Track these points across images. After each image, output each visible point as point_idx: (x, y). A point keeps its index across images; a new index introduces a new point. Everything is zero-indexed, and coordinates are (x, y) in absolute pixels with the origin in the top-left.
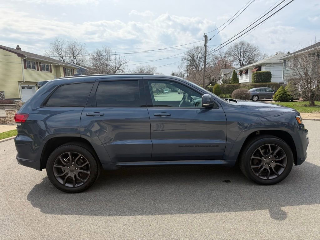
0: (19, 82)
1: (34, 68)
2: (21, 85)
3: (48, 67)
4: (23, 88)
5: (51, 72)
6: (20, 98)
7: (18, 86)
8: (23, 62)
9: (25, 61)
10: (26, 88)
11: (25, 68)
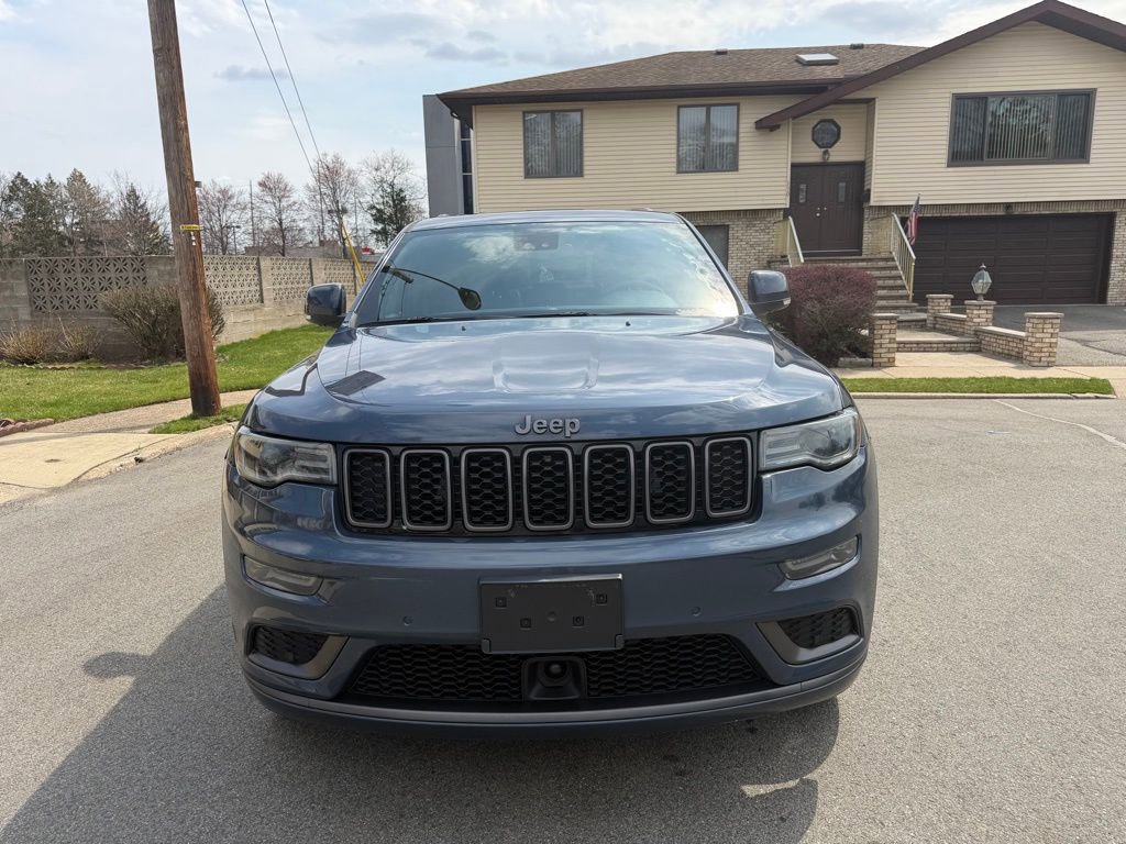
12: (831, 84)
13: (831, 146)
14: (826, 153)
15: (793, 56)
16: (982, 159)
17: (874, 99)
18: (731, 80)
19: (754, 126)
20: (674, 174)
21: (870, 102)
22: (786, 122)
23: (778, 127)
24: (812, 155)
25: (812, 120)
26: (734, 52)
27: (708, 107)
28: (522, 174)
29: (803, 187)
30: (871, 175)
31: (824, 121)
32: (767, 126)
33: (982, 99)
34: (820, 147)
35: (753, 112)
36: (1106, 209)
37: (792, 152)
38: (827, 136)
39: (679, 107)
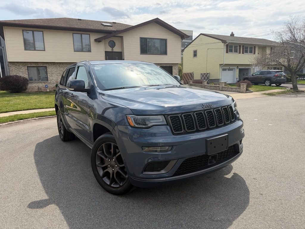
0: (221, 65)
1: (236, 51)
2: (222, 67)
3: (252, 49)
4: (224, 70)
5: (254, 53)
6: (219, 79)
7: (219, 69)
8: (225, 47)
9: (227, 46)
10: (227, 70)
11: (227, 52)
12: (113, 32)
13: (114, 47)
14: (112, 49)
15: (101, 23)
16: (147, 53)
17: (123, 37)
18: (87, 28)
19: (94, 40)
20: (73, 52)
21: (122, 37)
22: (102, 40)
23: (101, 41)
24: (109, 49)
25: (108, 41)
26: (83, 20)
27: (81, 34)
28: (24, 49)
29: (108, 57)
30: (124, 55)
31: (111, 41)
32: (98, 41)
33: (146, 39)
34: (111, 47)
35: (93, 37)
36: (170, 65)
37: (105, 48)
38: (112, 45)
39: (73, 33)
